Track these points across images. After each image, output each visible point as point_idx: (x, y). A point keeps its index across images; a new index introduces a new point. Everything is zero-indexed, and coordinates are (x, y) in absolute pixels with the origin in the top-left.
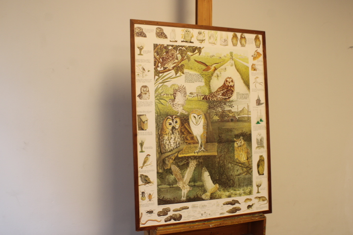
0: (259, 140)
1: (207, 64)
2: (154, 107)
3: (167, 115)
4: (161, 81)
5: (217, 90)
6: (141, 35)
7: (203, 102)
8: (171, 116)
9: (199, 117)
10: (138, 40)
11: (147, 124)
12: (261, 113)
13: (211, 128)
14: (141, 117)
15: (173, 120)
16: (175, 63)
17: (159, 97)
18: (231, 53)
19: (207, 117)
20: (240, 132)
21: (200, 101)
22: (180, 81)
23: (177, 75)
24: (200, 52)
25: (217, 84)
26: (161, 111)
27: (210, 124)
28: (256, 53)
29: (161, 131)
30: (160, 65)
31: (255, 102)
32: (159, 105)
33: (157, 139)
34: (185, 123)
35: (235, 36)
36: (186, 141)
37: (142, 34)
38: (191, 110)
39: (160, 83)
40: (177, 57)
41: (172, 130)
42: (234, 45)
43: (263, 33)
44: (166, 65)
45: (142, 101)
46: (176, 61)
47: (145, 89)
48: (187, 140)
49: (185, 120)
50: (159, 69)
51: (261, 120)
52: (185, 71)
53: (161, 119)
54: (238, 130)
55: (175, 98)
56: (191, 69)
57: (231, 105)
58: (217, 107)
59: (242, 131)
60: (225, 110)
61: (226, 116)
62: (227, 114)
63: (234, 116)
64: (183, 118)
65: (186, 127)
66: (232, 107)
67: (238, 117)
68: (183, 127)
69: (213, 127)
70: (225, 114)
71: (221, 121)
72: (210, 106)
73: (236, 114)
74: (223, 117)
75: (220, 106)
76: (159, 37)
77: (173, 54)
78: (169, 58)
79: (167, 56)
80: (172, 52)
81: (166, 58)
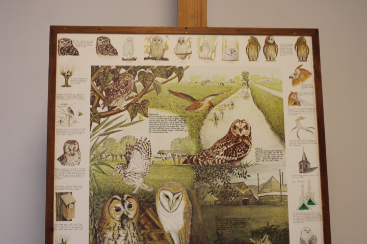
0: (307, 242)
1: (194, 97)
2: (88, 179)
3: (113, 194)
4: (102, 131)
5: (215, 145)
6: (68, 51)
7: (185, 169)
8: (120, 195)
9: (176, 196)
10: (62, 61)
11: (73, 209)
12: (309, 188)
13: (200, 217)
14: (62, 196)
15: (123, 202)
16: (132, 97)
17: (97, 161)
18: (245, 75)
19: (193, 196)
20: (263, 225)
21: (179, 166)
22: (140, 129)
23: (134, 120)
24: (180, 76)
25: (213, 133)
26: (102, 186)
27: (199, 211)
28: (299, 71)
29: (100, 222)
30: (101, 102)
31: (298, 166)
32: (97, 174)
33: (92, 238)
34: (148, 207)
35: (254, 43)
36: (149, 242)
37: (71, 50)
38: (161, 184)
39: (100, 135)
40: (135, 87)
41: (121, 221)
42: (252, 58)
43: (314, 33)
44: (114, 102)
45: (66, 167)
46: (134, 94)
47: (72, 147)
48: (151, 239)
49: (147, 202)
50: (99, 110)
51: (310, 202)
52: (150, 111)
53: (101, 200)
54: (257, 222)
55: (128, 162)
56: (163, 107)
57: (243, 173)
58: (213, 178)
59: (268, 223)
60: (230, 184)
61: (233, 194)
62: (234, 190)
63: (250, 193)
64: (144, 198)
65: (150, 215)
66: (245, 177)
67: (259, 197)
68: (143, 215)
69: (204, 216)
70: (230, 190)
71: (223, 204)
72: (200, 175)
73: (255, 190)
74: (227, 197)
75: (220, 175)
76: (103, 54)
77: (127, 81)
78: (119, 90)
79: (116, 87)
80: (126, 79)
81: (114, 90)
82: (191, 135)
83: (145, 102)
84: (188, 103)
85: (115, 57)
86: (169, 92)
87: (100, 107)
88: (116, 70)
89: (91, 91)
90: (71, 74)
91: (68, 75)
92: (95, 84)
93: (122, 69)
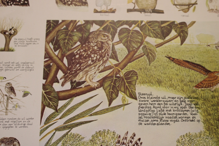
1: (207, 67)
4: (60, 123)
6: (14, 0)
16: (110, 68)
22: (122, 119)
23: (115, 103)
24: (183, 35)
30: (60, 74)
39: (57, 129)
40: (114, 52)
44: (81, 74)
46: (113, 62)
50: (57, 87)
52: (140, 89)
56: (159, 82)
76: (65, 4)
77: (102, 43)
78: (89, 56)
79: (85, 51)
80: (99, 40)
81: (81, 56)
82: (208, 129)
83: (131, 75)
84: (199, 77)
85: (83, 7)
86: (168, 59)
87: (58, 82)
88: (85, 27)
89: (45, 58)
90: (16, 32)
91: (10, 34)
92: (52, 47)
93: (94, 24)
